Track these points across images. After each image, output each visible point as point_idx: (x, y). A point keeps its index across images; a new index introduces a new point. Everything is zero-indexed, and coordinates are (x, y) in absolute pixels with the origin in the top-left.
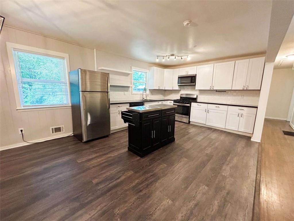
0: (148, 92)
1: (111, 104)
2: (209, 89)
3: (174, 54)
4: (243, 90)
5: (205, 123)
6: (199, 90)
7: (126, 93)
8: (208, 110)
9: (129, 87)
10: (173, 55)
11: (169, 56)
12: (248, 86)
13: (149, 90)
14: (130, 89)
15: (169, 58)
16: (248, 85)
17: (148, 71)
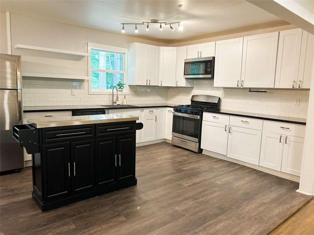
0: (126, 90)
1: (25, 112)
2: (236, 86)
3: (158, 21)
4: (293, 89)
5: (226, 155)
6: (224, 88)
7: (75, 91)
8: (230, 127)
9: (82, 81)
10: (155, 21)
11: (148, 22)
12: (303, 82)
13: (128, 86)
14: (86, 84)
15: (148, 26)
16: (301, 80)
17: (127, 49)
